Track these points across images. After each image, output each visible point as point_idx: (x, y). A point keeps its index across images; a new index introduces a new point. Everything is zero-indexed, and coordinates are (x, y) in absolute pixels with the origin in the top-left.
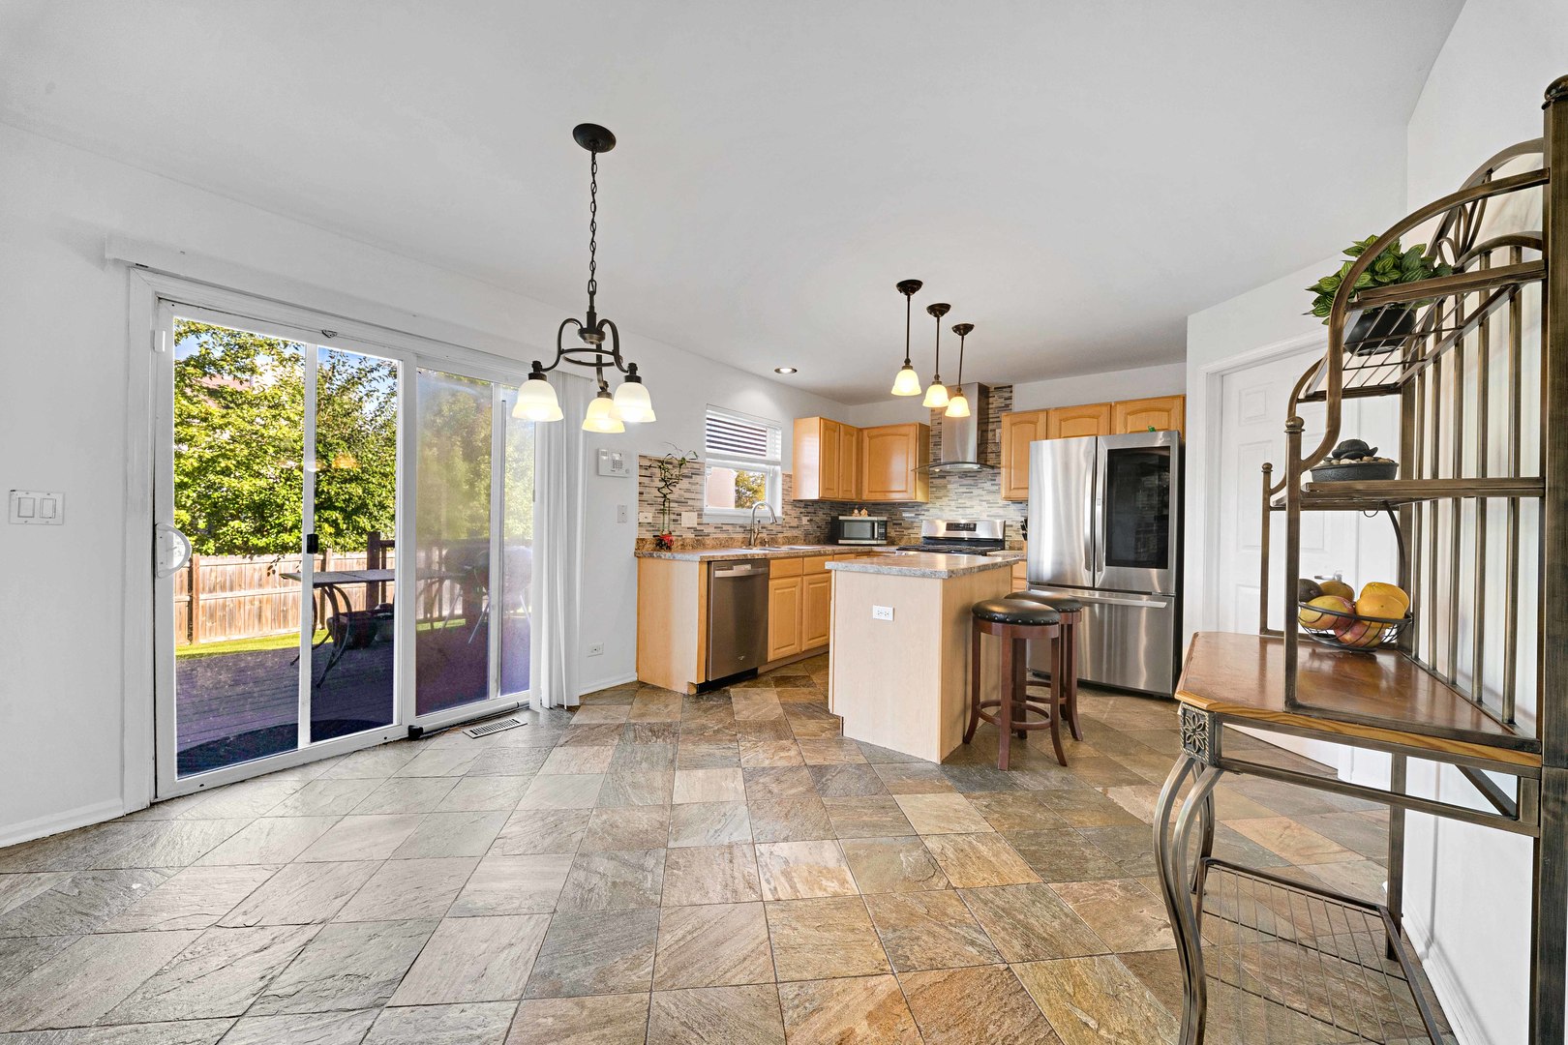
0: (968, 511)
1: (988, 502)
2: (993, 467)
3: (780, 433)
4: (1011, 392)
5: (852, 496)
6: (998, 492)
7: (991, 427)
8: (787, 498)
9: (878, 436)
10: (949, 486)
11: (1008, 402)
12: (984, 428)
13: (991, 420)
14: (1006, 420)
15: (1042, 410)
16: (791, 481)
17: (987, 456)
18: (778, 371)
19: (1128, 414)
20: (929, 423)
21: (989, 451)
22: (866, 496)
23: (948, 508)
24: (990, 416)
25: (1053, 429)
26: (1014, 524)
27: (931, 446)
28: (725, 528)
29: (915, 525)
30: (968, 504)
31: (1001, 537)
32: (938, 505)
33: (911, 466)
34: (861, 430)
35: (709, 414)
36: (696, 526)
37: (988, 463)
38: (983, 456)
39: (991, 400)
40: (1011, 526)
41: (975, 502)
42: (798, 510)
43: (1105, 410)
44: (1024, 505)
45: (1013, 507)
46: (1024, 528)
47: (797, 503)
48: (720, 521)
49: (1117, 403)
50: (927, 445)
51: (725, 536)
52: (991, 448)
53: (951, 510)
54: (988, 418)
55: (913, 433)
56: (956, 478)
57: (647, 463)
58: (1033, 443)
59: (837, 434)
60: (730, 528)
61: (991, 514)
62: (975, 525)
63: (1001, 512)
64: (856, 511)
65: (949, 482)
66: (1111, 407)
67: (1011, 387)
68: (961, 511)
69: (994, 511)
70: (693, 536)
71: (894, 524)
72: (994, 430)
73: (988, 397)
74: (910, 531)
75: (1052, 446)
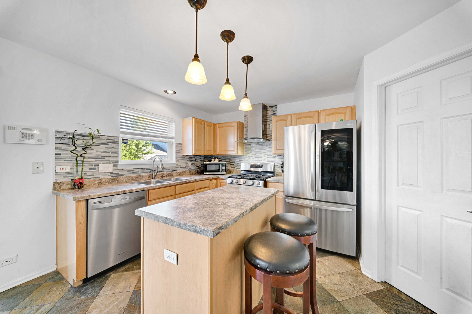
0: (260, 159)
1: (268, 155)
2: (269, 140)
3: (174, 124)
4: (276, 108)
5: (212, 153)
6: (271, 151)
7: (268, 123)
8: (179, 154)
9: (223, 127)
10: (252, 149)
11: (275, 112)
12: (265, 123)
13: (268, 120)
14: (274, 119)
15: (289, 115)
16: (180, 146)
17: (266, 135)
18: (166, 91)
19: (327, 115)
20: (243, 122)
21: (268, 133)
22: (218, 153)
23: (252, 158)
24: (268, 118)
25: (293, 122)
26: (278, 164)
27: (245, 131)
28: (136, 171)
29: (239, 165)
30: (260, 156)
31: (273, 171)
32: (248, 156)
33: (236, 140)
34: (216, 124)
35: (121, 110)
36: (112, 171)
37: (267, 139)
38: (265, 136)
39: (268, 112)
40: (277, 166)
41: (262, 155)
42: (186, 160)
43: (316, 114)
44: (282, 157)
45: (278, 157)
46: (282, 167)
47: (184, 156)
48: (132, 168)
49: (321, 111)
50: (243, 131)
51: (136, 175)
52: (268, 132)
53: (253, 159)
54: (267, 119)
55: (236, 125)
56: (254, 145)
57: (61, 135)
58: (285, 128)
59: (202, 125)
60: (140, 171)
61: (269, 160)
62: (262, 165)
63: (273, 159)
64: (213, 159)
65: (252, 147)
66: (319, 113)
67: (276, 106)
68: (257, 159)
69: (270, 159)
70: (110, 177)
71: (231, 164)
72: (270, 125)
73: (267, 110)
74: (237, 167)
75: (293, 129)
